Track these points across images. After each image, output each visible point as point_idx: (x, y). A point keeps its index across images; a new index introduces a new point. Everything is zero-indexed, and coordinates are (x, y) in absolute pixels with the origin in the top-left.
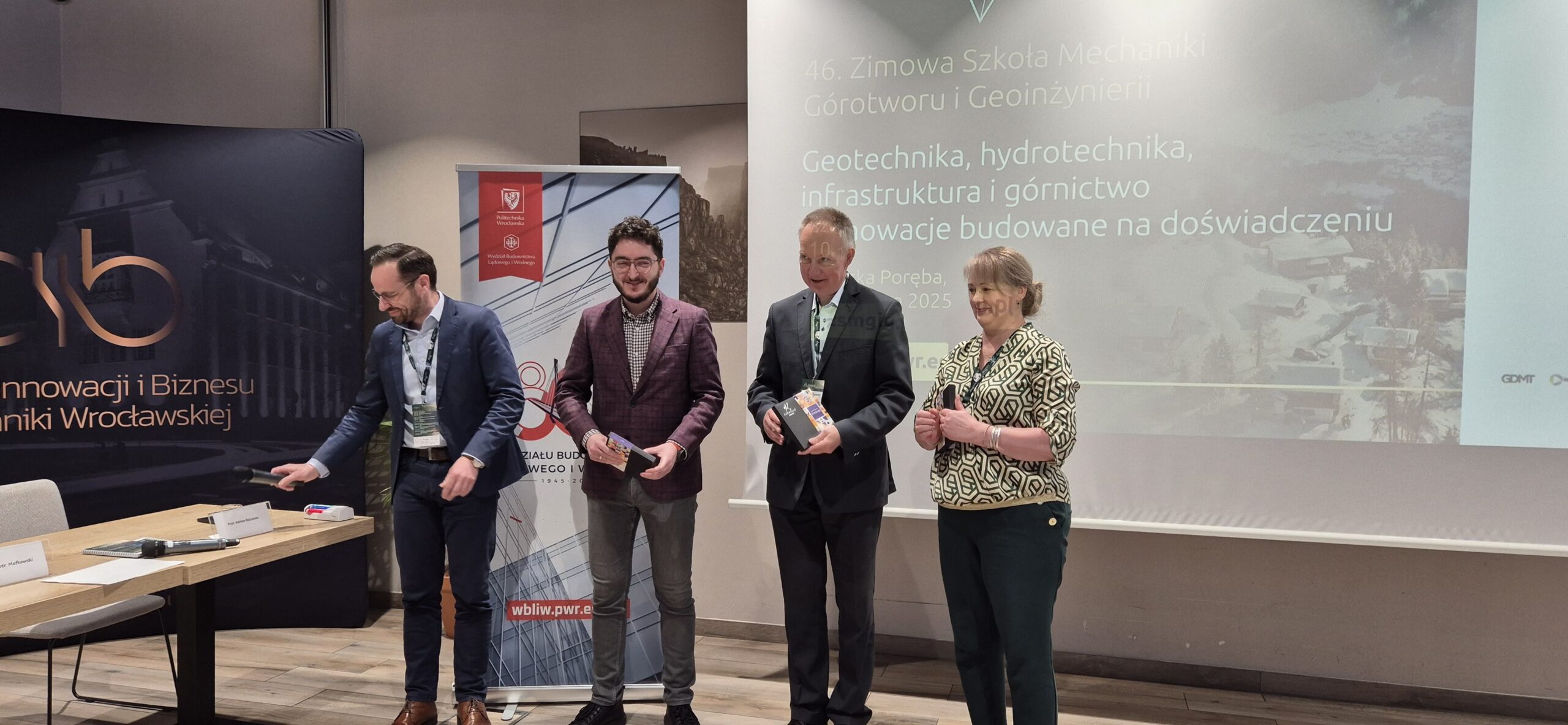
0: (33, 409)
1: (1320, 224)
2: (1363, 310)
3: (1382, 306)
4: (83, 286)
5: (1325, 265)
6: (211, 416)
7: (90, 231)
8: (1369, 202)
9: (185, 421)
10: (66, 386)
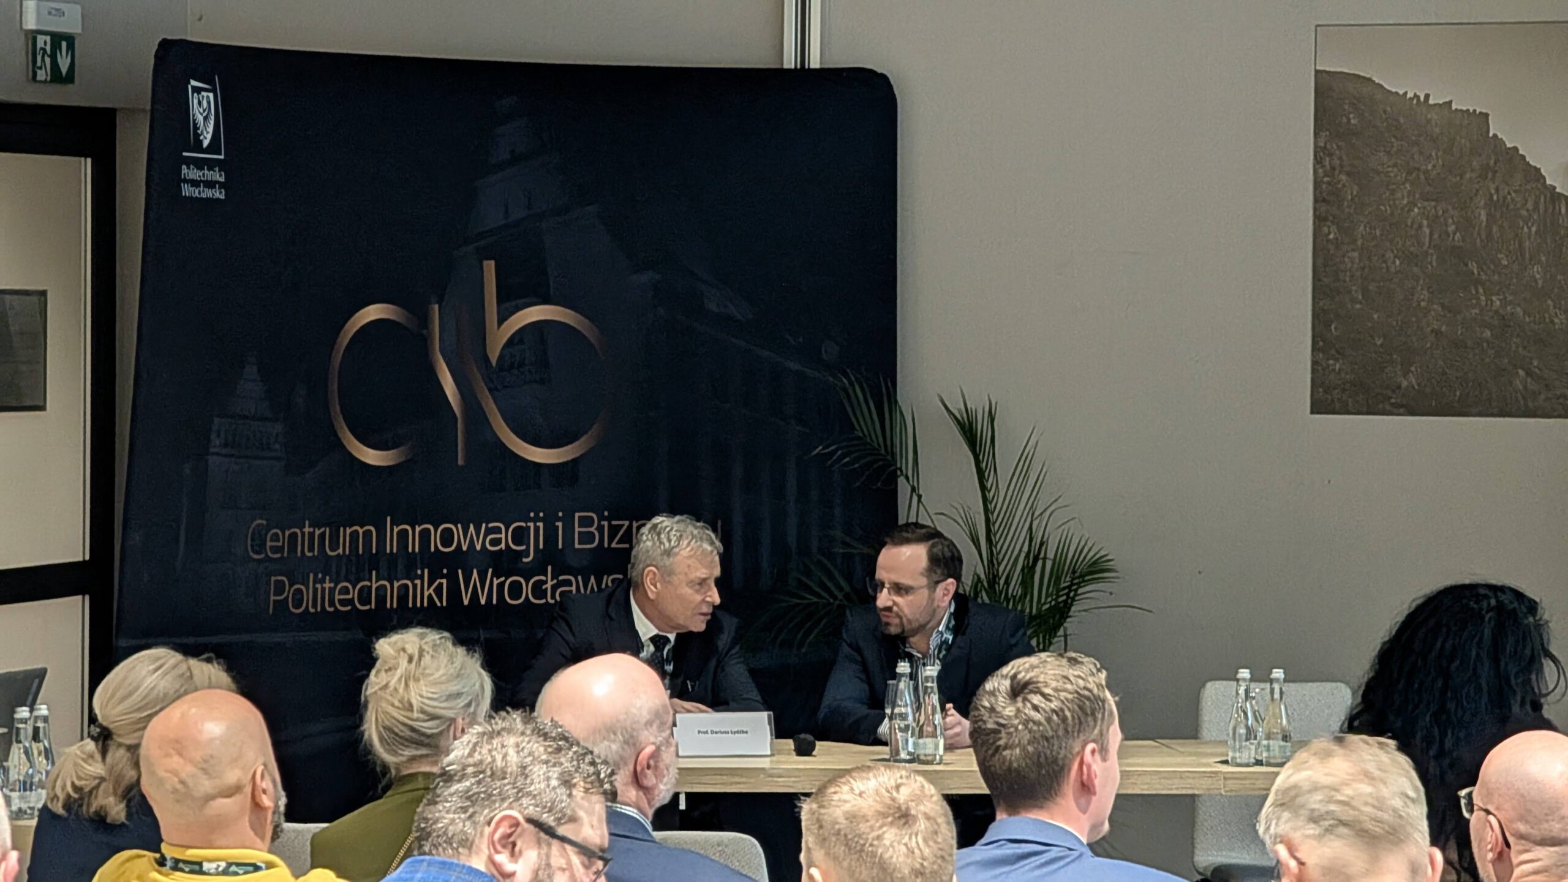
0: (426, 571)
4: (486, 360)
7: (493, 263)
10: (466, 531)
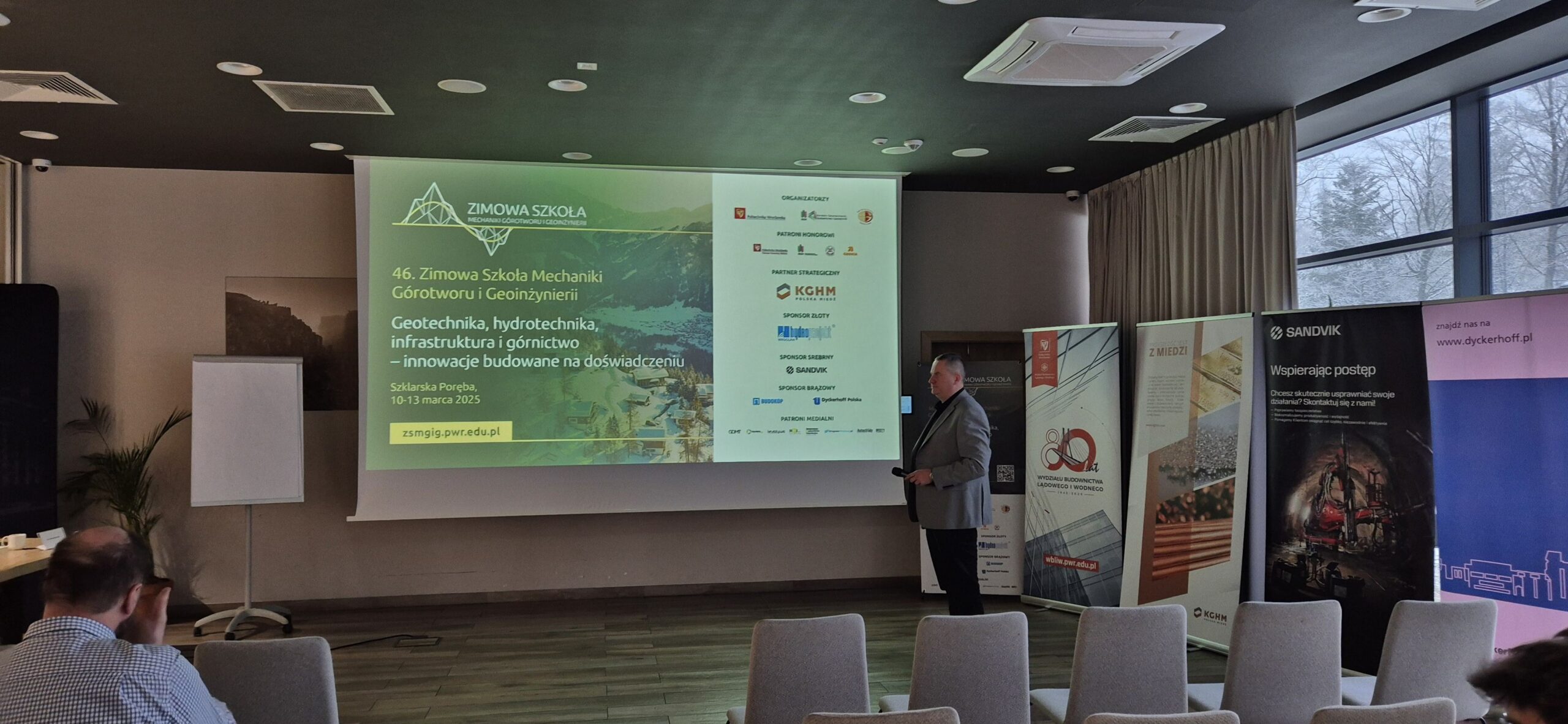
1: (654, 363)
2: (674, 403)
3: (681, 400)
5: (657, 382)
8: (674, 353)
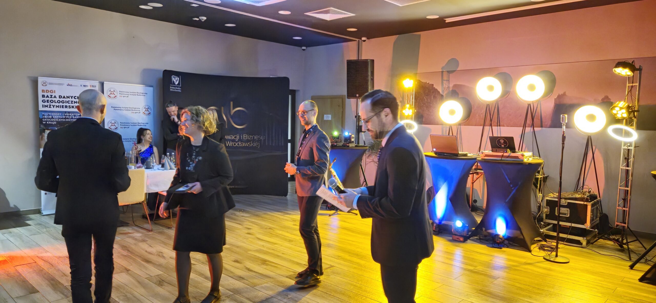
4: (230, 114)
6: (255, 145)
7: (232, 102)
9: (250, 145)
10: (227, 137)
